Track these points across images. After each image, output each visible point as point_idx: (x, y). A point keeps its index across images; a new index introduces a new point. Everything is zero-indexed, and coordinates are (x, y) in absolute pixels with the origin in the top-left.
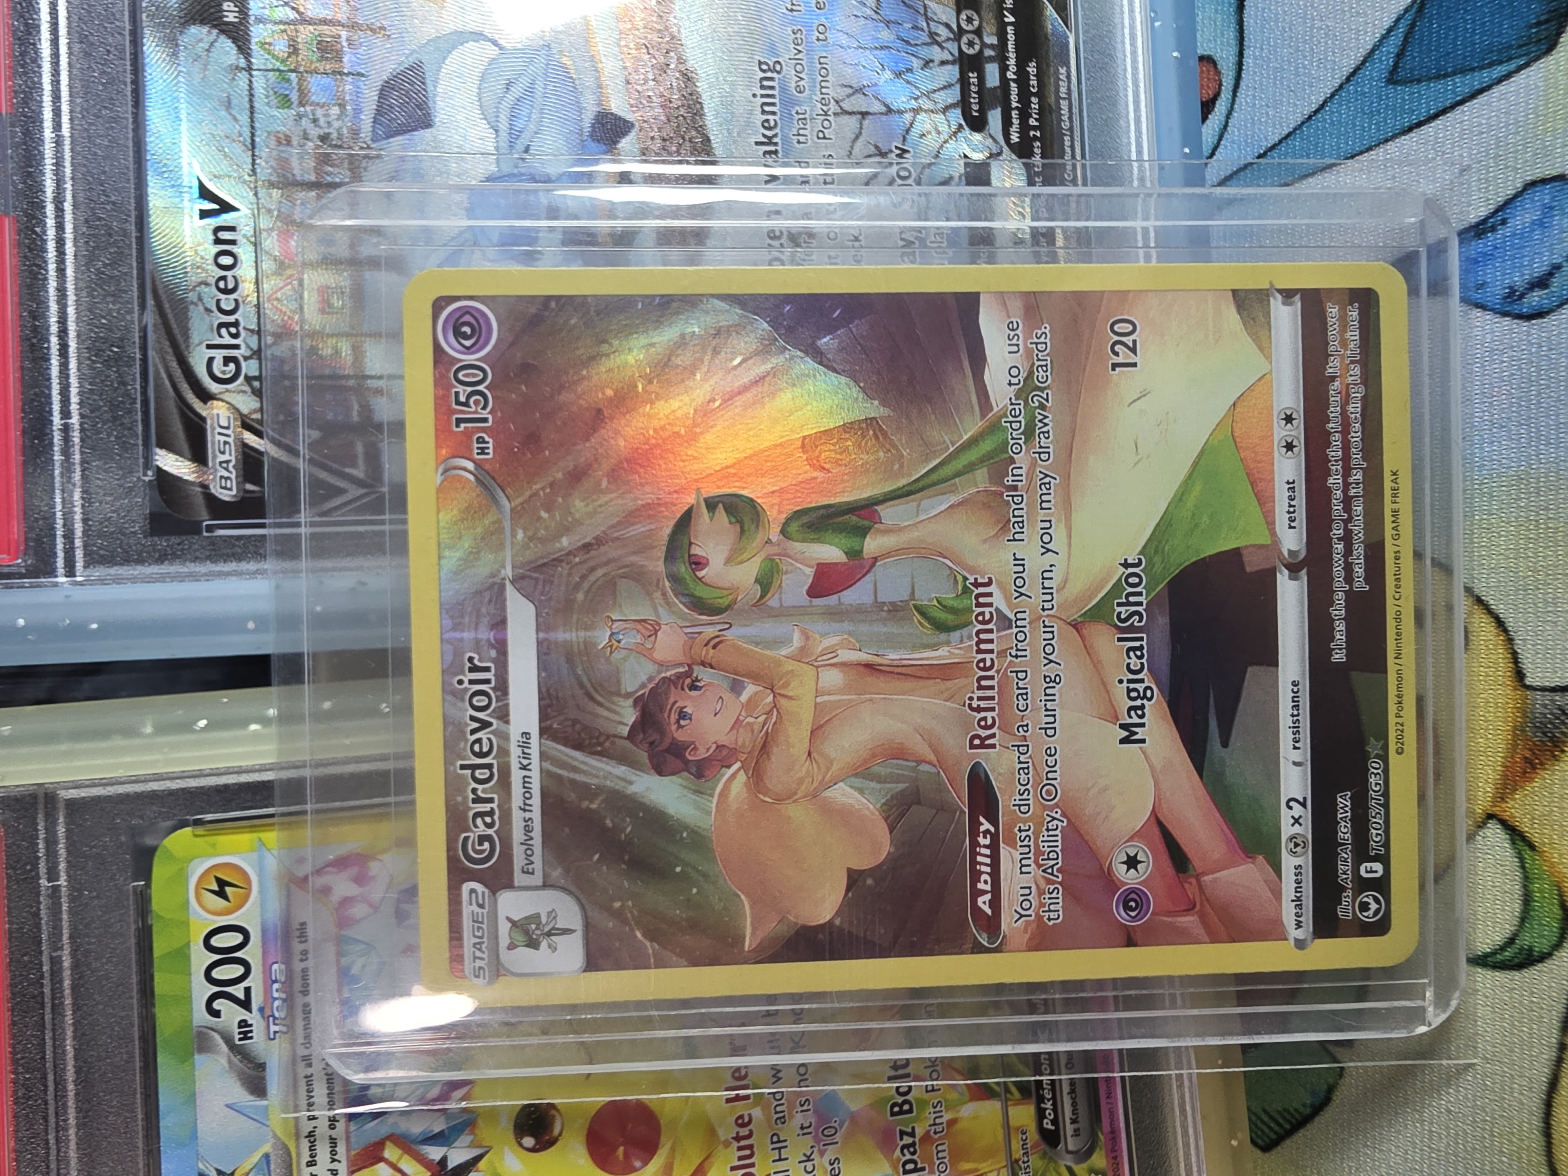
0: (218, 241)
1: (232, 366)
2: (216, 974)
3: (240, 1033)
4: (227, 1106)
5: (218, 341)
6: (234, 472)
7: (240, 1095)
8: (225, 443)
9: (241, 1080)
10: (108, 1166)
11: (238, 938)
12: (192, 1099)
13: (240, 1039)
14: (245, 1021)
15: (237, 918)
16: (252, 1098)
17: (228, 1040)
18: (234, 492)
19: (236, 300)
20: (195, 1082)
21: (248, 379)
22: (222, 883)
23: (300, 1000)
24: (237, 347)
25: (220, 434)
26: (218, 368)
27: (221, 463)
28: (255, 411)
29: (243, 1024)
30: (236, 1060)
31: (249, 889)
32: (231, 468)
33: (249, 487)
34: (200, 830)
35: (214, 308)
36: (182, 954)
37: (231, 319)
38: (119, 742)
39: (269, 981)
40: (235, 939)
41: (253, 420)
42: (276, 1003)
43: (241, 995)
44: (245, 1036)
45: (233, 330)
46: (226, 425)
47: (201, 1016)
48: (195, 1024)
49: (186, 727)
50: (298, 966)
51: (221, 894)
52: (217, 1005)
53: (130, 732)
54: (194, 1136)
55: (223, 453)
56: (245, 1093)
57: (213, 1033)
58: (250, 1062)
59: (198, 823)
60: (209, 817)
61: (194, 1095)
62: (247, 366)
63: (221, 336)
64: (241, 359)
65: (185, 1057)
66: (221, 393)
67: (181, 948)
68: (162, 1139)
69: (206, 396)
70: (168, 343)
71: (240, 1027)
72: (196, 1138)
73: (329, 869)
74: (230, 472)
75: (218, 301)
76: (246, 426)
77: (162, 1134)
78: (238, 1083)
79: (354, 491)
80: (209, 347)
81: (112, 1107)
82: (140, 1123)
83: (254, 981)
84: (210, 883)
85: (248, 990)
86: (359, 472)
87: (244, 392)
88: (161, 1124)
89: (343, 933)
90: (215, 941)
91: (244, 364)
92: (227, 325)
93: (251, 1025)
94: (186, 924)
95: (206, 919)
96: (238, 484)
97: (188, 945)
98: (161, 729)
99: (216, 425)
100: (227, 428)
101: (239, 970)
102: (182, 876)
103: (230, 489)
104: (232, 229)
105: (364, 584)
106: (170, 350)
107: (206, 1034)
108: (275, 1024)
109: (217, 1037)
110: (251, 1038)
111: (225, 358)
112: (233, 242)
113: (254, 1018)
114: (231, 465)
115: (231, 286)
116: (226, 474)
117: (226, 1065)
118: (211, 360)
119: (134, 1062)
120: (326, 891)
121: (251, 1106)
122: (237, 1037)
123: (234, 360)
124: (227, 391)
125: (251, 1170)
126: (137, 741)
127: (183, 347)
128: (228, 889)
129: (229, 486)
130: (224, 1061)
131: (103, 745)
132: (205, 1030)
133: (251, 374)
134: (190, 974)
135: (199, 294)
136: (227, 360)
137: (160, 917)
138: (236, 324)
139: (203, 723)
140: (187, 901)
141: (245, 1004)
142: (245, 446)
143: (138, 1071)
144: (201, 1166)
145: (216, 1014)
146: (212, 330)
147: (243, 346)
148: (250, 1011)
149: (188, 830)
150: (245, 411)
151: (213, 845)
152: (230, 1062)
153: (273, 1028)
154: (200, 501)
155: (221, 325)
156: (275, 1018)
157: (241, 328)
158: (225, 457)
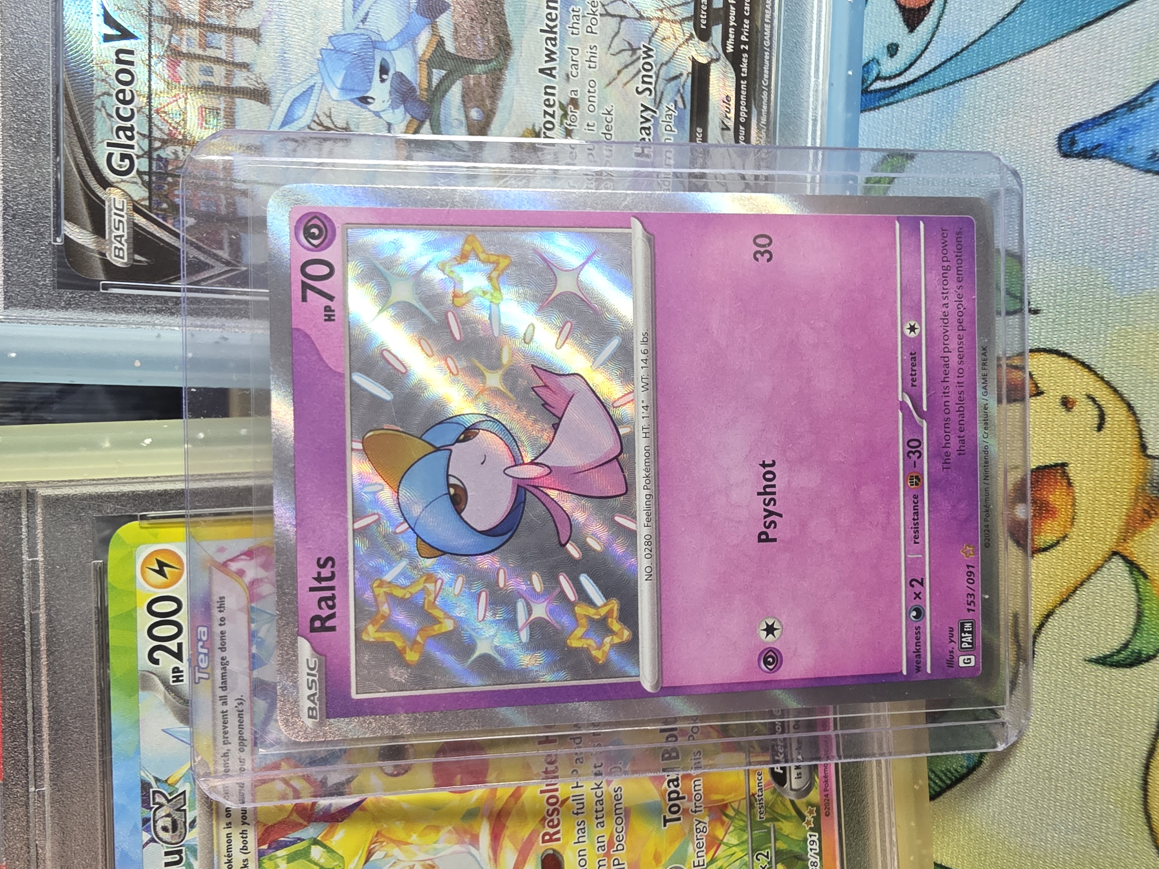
0: (119, 61)
1: (127, 162)
2: (156, 632)
3: (173, 677)
4: (163, 730)
5: (116, 141)
6: (126, 244)
7: (173, 722)
8: (120, 221)
9: (174, 711)
10: (72, 771)
11: (174, 606)
12: (136, 724)
13: (174, 682)
14: (177, 668)
15: (172, 591)
16: (182, 725)
17: (165, 683)
18: (126, 260)
19: (132, 110)
20: (139, 712)
21: (140, 173)
22: (161, 564)
23: (219, 654)
24: (132, 147)
25: (115, 214)
26: (116, 161)
27: (116, 237)
28: (144, 199)
29: (176, 670)
30: (170, 697)
31: (183, 570)
32: (123, 242)
33: (137, 257)
34: (145, 523)
35: (114, 115)
36: (131, 616)
37: (128, 124)
38: (84, 453)
39: (195, 640)
40: (172, 606)
41: (142, 205)
42: (202, 656)
43: (175, 650)
44: (178, 679)
45: (129, 133)
46: (121, 207)
47: (144, 663)
48: (139, 669)
49: (136, 444)
50: (217, 629)
51: (161, 572)
52: (157, 655)
53: (93, 446)
54: (138, 751)
55: (118, 229)
56: (177, 721)
57: (153, 676)
58: (182, 699)
59: (143, 518)
60: (152, 514)
61: (138, 721)
62: (139, 163)
63: (119, 137)
64: (135, 157)
65: (132, 693)
66: (117, 182)
67: (130, 611)
68: (113, 754)
69: (105, 184)
70: (76, 138)
71: (173, 672)
72: (139, 754)
73: (243, 557)
74: (123, 245)
75: (118, 109)
76: (136, 210)
77: (113, 749)
78: (172, 714)
79: (219, 268)
80: (109, 145)
81: (76, 728)
82: (97, 740)
83: (183, 639)
84: (154, 564)
85: (180, 645)
86: (224, 254)
87: (136, 183)
88: (113, 742)
89: (253, 605)
90: (157, 608)
91: (136, 161)
92: (124, 129)
93: (182, 672)
94: (133, 594)
95: (149, 590)
96: (128, 254)
97: (135, 609)
98: (117, 444)
99: (112, 206)
100: (122, 210)
101: (174, 630)
102: (131, 557)
103: (123, 258)
104: (131, 52)
105: (226, 339)
106: (78, 144)
107: (148, 676)
108: (199, 672)
109: (156, 679)
110: (182, 681)
111: (121, 154)
112: (131, 63)
113: (184, 666)
114: (123, 239)
115: (128, 98)
116: (119, 246)
117: (163, 701)
118: (110, 155)
119: (93, 695)
120: (241, 573)
121: (181, 732)
122: (172, 679)
123: (130, 157)
124: (122, 181)
125: (181, 778)
126: (98, 453)
127: (88, 142)
128: (165, 568)
129: (121, 255)
130: (161, 697)
131: (72, 454)
132: (148, 674)
133: (142, 170)
134: (136, 631)
135: (103, 102)
136: (123, 157)
137: (113, 587)
138: (132, 129)
139: (148, 441)
140: (135, 577)
141: (178, 655)
142: (135, 225)
143: (96, 702)
144: (143, 774)
145: (156, 662)
146: (112, 132)
147: (136, 147)
148: (181, 660)
149: (135, 523)
150: (136, 198)
151: (155, 536)
152: (165, 697)
153: (198, 675)
154: (98, 265)
155: (119, 129)
156: (199, 667)
157: (135, 132)
158: (120, 233)
